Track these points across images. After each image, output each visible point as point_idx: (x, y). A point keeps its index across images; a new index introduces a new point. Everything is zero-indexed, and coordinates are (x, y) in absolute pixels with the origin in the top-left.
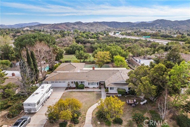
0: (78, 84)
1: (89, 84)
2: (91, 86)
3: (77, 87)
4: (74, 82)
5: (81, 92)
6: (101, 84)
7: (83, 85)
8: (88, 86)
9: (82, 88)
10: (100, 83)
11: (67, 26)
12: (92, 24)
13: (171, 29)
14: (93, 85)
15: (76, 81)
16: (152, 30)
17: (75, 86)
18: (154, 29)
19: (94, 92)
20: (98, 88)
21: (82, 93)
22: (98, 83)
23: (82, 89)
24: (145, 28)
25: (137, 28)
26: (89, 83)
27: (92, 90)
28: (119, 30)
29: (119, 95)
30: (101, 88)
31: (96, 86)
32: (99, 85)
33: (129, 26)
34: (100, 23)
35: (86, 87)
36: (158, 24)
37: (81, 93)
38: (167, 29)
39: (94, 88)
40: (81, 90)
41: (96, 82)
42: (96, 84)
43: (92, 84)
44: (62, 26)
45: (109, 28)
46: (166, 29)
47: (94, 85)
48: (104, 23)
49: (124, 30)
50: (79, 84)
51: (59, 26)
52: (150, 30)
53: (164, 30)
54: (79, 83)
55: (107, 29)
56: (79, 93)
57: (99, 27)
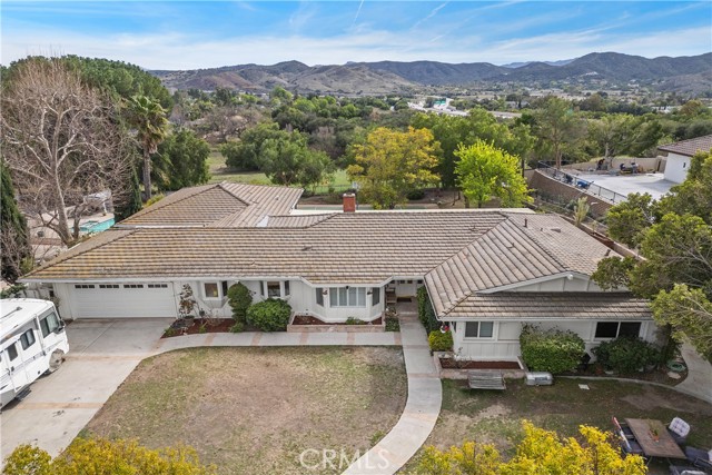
0: (250, 300)
1: (320, 301)
2: (331, 313)
3: (244, 322)
4: (225, 284)
5: (264, 350)
6: (400, 300)
7: (283, 303)
8: (311, 313)
9: (277, 324)
10: (390, 294)
11: (246, 77)
12: (340, 72)
13: (646, 89)
14: (343, 303)
15: (233, 279)
16: (571, 92)
17: (227, 312)
18: (578, 89)
19: (350, 348)
20: (378, 321)
21: (272, 359)
22: (375, 291)
23: (272, 329)
24: (545, 86)
25: (513, 86)
26: (320, 292)
27: (340, 338)
28: (445, 92)
29: (531, 377)
30: (396, 321)
31: (367, 311)
32: (387, 305)
33: (485, 80)
34: (373, 67)
35: (298, 320)
36: (593, 70)
37: (263, 358)
38: (628, 89)
39: (351, 322)
40: (266, 340)
41: (369, 286)
42: (369, 298)
43: (343, 295)
44: (228, 79)
45: (407, 84)
46: (624, 90)
47: (353, 303)
48: (388, 69)
49: (466, 91)
50: (257, 299)
51: (214, 77)
52: (565, 91)
53: (619, 92)
54: (255, 289)
55: (399, 90)
56: (249, 359)
57: (369, 82)
